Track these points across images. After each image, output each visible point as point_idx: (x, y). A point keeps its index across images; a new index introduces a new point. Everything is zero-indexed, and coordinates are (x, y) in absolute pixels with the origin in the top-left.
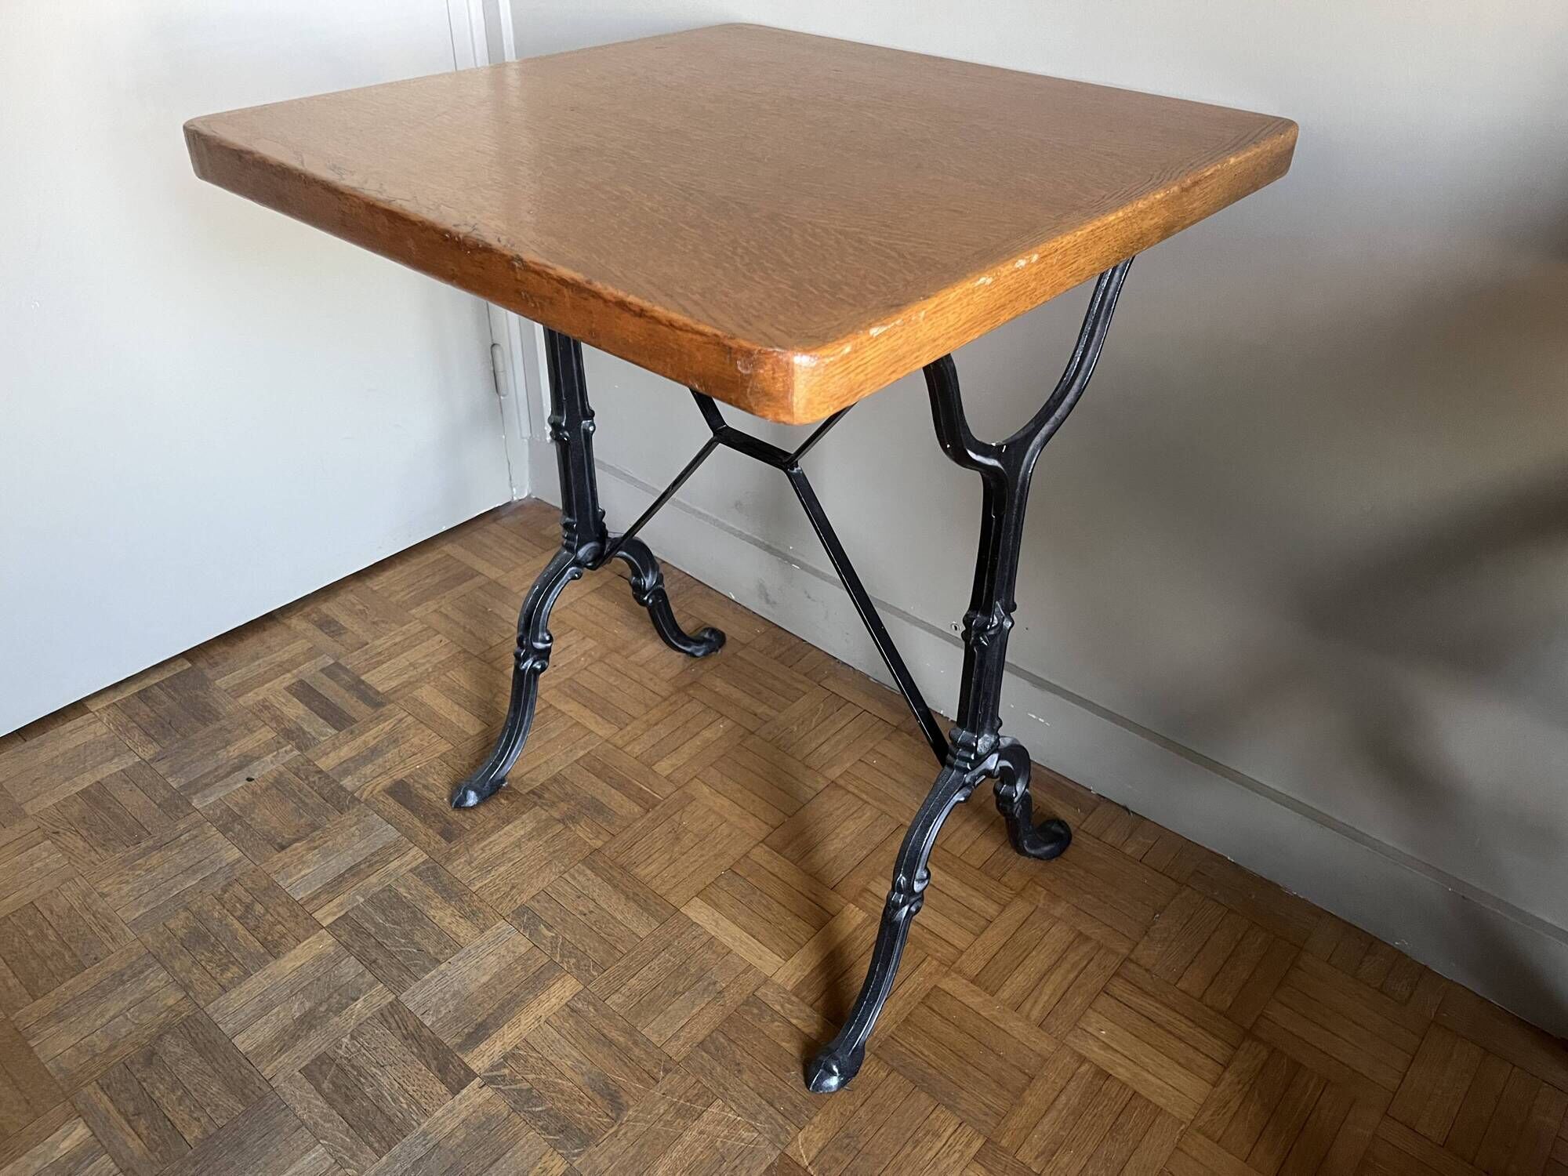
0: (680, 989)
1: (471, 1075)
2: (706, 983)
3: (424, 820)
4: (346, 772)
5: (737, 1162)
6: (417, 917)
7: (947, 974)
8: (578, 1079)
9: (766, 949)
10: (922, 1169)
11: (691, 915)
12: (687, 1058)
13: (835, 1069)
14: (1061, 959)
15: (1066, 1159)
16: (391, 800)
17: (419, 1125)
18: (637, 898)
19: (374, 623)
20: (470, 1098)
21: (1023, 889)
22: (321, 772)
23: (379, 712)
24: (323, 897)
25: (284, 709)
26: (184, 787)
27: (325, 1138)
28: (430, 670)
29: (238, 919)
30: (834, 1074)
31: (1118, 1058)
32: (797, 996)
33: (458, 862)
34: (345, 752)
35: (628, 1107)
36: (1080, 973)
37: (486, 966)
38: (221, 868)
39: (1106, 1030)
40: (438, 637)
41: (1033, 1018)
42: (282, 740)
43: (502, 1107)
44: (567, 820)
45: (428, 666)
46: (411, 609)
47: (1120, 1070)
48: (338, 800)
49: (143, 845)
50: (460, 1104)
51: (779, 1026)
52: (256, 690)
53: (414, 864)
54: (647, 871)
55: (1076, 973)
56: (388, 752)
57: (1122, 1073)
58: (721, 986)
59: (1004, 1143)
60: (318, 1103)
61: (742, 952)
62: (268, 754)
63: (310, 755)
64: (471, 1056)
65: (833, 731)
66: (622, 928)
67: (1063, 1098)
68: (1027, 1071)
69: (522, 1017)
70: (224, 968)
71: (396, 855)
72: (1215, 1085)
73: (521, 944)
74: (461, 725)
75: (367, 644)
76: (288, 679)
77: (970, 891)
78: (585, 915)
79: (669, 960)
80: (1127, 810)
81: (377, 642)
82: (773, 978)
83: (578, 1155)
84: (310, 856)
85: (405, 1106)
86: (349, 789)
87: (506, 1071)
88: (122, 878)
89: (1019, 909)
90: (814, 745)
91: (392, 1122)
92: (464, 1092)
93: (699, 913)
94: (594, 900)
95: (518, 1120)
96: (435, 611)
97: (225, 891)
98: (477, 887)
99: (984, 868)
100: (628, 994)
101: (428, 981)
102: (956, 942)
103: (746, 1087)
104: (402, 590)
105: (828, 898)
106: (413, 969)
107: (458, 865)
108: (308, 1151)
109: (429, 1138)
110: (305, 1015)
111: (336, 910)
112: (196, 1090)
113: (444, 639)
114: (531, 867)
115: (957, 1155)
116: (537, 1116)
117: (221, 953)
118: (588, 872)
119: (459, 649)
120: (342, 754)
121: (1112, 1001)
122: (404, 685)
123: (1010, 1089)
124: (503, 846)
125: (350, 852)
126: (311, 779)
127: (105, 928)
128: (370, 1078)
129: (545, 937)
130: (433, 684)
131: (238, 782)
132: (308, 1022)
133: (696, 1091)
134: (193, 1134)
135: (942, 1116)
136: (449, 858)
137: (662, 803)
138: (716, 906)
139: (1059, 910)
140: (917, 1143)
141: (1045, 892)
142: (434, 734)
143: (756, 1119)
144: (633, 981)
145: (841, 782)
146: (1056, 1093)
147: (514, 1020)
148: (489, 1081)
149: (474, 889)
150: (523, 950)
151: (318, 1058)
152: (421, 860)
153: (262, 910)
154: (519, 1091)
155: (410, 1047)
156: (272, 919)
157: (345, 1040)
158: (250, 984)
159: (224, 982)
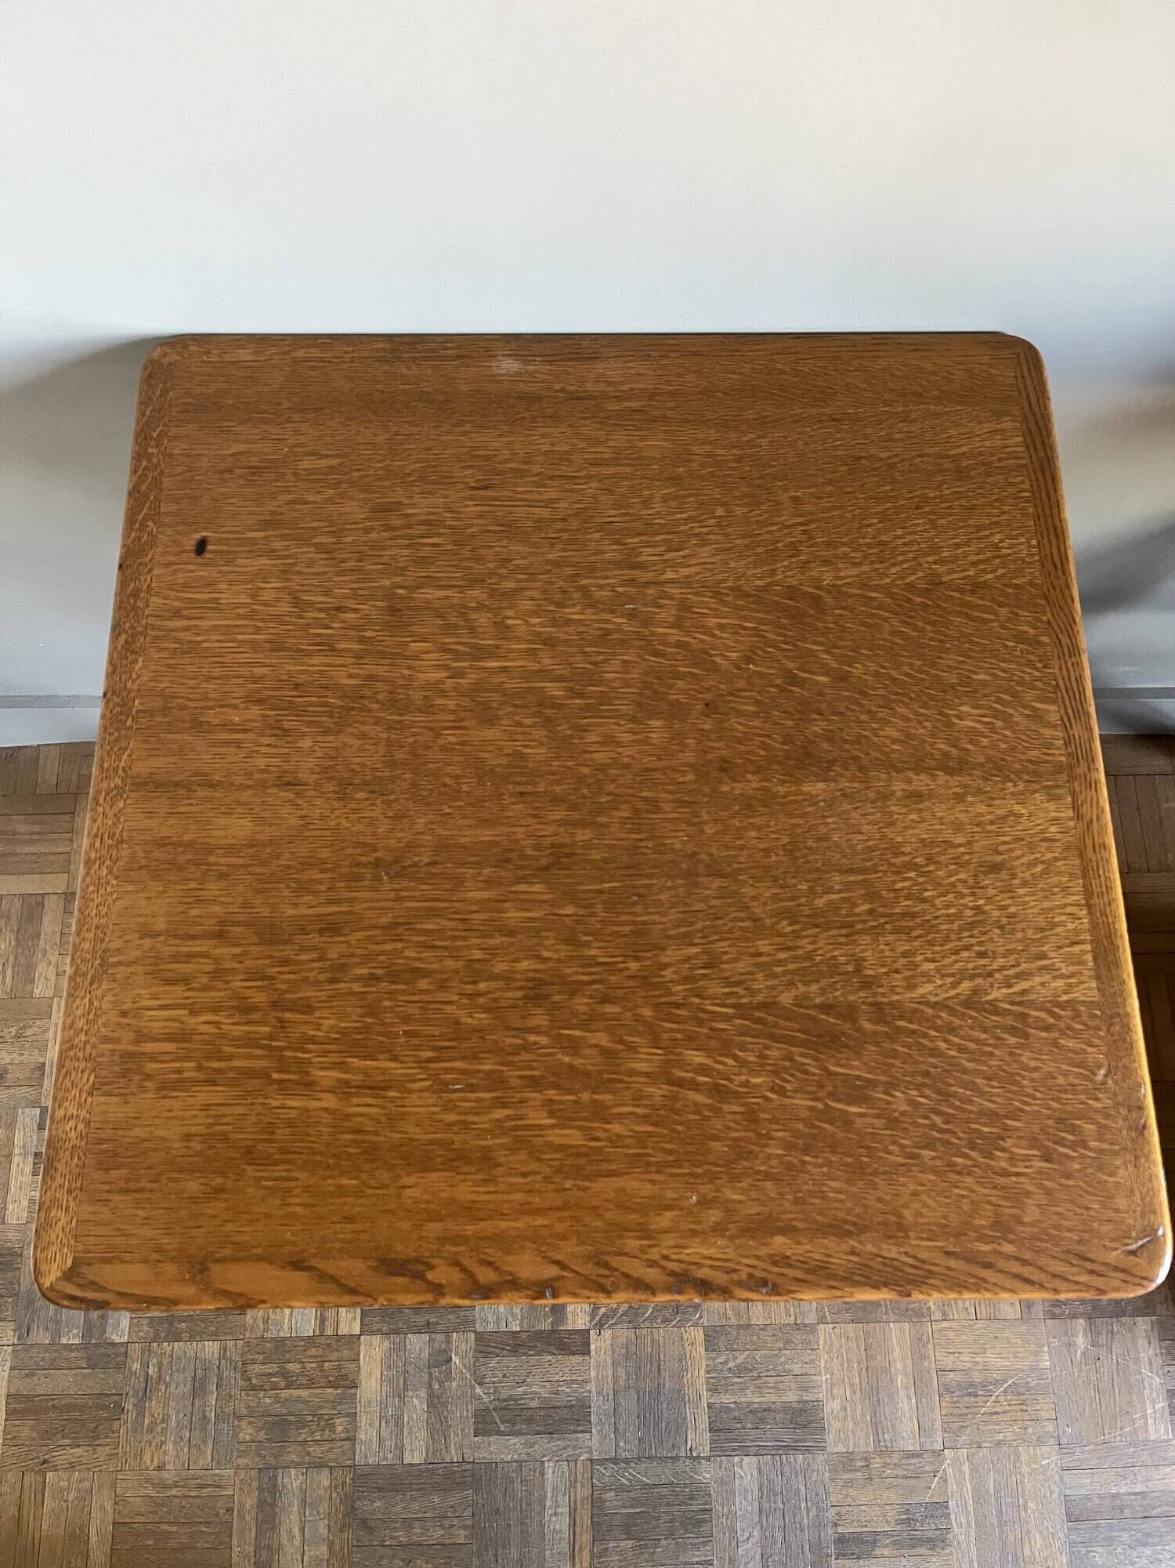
1: (584, 1333)
17: (590, 1392)
19: (17, 1036)
20: (600, 1347)
24: (328, 1314)
26: (86, 1335)
27: (544, 1456)
29: (289, 1388)
38: (218, 1367)
43: (624, 1333)
49: (129, 1407)
50: (599, 1356)
60: (511, 1442)
64: (570, 1322)
70: (332, 1429)
75: (44, 1064)
76: (22, 1164)
83: (701, 1317)
85: (568, 1390)
87: (603, 1310)
88: (154, 1444)
91: (572, 1406)
92: (592, 1347)
95: (644, 1331)
97: (249, 1379)
108: (543, 1475)
109: (605, 1393)
110: (429, 1403)
111: (350, 1315)
112: (425, 1512)
116: (652, 1319)
117: (311, 1421)
127: (200, 1487)
128: (526, 1397)
132: (438, 1403)
134: (461, 1536)
148: (600, 1326)
151: (475, 1416)
153: (297, 1366)
154: (625, 1314)
155: (525, 1354)
156: (314, 1365)
157: (478, 1390)
158: (363, 1420)
159: (343, 1436)
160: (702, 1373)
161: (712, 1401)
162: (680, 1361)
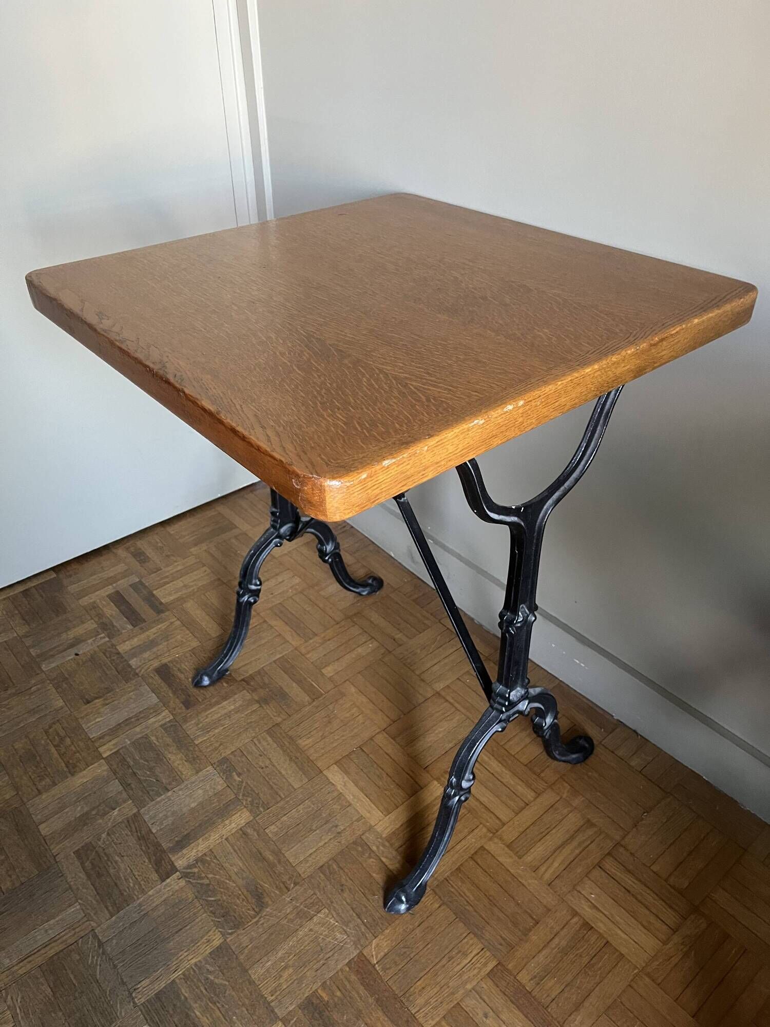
0: (314, 828)
1: (174, 870)
2: (331, 826)
3: (174, 693)
4: (134, 655)
5: (331, 953)
6: (159, 758)
7: (491, 839)
8: (240, 882)
9: (373, 805)
10: (451, 978)
11: (330, 776)
12: (311, 877)
13: (404, 899)
14: (572, 838)
15: (550, 984)
16: (157, 677)
17: (138, 899)
18: (296, 760)
19: (167, 556)
20: (171, 885)
21: (554, 783)
22: (119, 653)
23: (160, 617)
24: (107, 738)
25: (105, 609)
26: (38, 656)
27: (81, 899)
28: (195, 590)
29: (55, 746)
30: (402, 902)
31: (599, 915)
32: (388, 842)
33: (190, 723)
34: (135, 642)
35: (267, 906)
36: (583, 850)
37: (194, 796)
38: (50, 712)
39: (595, 894)
40: (205, 568)
41: (545, 879)
42: (99, 630)
43: (189, 893)
44: (263, 701)
45: (195, 587)
46: (191, 548)
47: (601, 925)
48: (126, 673)
49: (9, 692)
50: (164, 889)
51: (373, 862)
52: (90, 595)
53: (163, 722)
54: (306, 743)
55: (581, 849)
56: (161, 644)
57: (601, 927)
58: (340, 829)
59: (510, 967)
60: (80, 875)
61: (358, 806)
62: (90, 639)
63: (114, 641)
64: (176, 857)
65: (443, 656)
66: (284, 780)
67: (556, 940)
68: (534, 917)
69: (212, 834)
70: (41, 780)
71: (154, 714)
72: (665, 943)
73: (220, 783)
74: (208, 629)
75: (161, 569)
76: (110, 590)
77: (517, 780)
78: (262, 768)
79: (310, 807)
80: (637, 733)
81: (167, 569)
82: (375, 827)
83: (231, 934)
84: (102, 710)
85: (132, 885)
86: (134, 667)
87: (196, 870)
89: (549, 798)
90: (429, 665)
91: (122, 894)
92: (168, 881)
93: (336, 777)
94: (270, 759)
95: (197, 904)
96: (205, 550)
97: (50, 727)
98: (199, 741)
99: (529, 766)
100: (280, 826)
101: (159, 802)
102: (501, 817)
103: (345, 903)
104: (188, 535)
105: (421, 775)
106: (151, 793)
107: (190, 725)
108: (70, 906)
109: (142, 908)
110: (82, 815)
111: (112, 747)
112: (12, 856)
113: (207, 569)
114: (234, 731)
115: (476, 971)
116: (210, 904)
117: (41, 768)
118: (269, 739)
119: (216, 577)
120: (133, 643)
121: (603, 873)
122: (178, 599)
123: (521, 929)
124: (219, 715)
125: (127, 709)
126: (113, 658)
128: (114, 864)
129: (235, 780)
130: (195, 600)
131: (70, 656)
132: (84, 820)
133: (312, 901)
134: (5, 885)
135: (471, 942)
136: (185, 720)
137: (324, 696)
138: (346, 772)
139: (576, 802)
140: (451, 959)
141: (569, 787)
142: (190, 634)
143: (347, 926)
144: (285, 818)
145: (443, 693)
146: (553, 936)
147: (206, 836)
148: (185, 875)
149: (196, 742)
150: (220, 788)
151: (86, 844)
152: (168, 720)
153: (70, 743)
154: (202, 884)
155: (141, 845)
156: (74, 749)
157: (104, 836)
158: (54, 791)
159: (40, 787)
160: (193, 961)
161: (177, 981)
162: (192, 941)
